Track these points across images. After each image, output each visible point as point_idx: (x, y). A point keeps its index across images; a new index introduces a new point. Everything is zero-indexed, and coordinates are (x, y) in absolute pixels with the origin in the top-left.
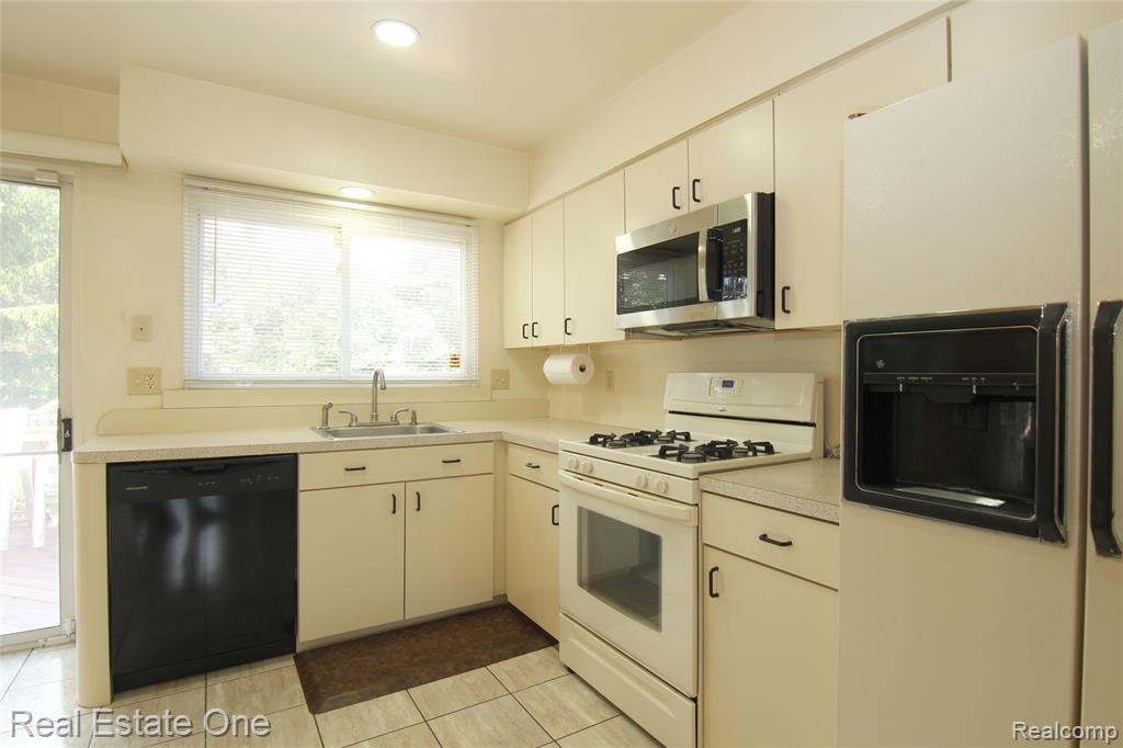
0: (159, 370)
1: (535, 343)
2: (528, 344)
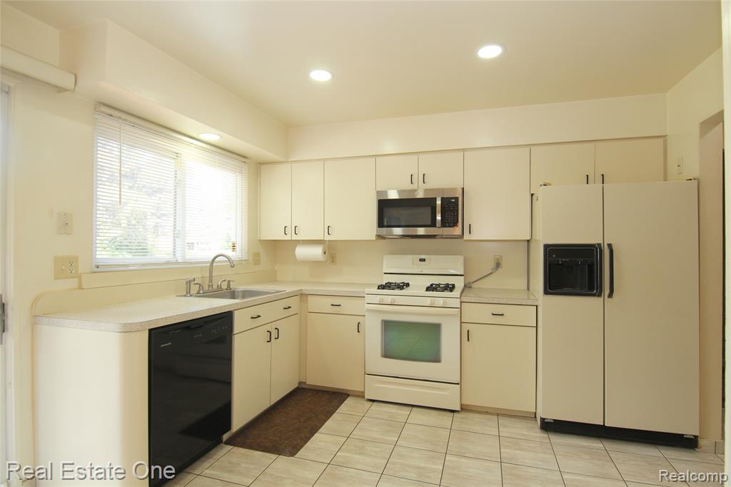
0: (76, 258)
1: (295, 237)
2: (288, 238)
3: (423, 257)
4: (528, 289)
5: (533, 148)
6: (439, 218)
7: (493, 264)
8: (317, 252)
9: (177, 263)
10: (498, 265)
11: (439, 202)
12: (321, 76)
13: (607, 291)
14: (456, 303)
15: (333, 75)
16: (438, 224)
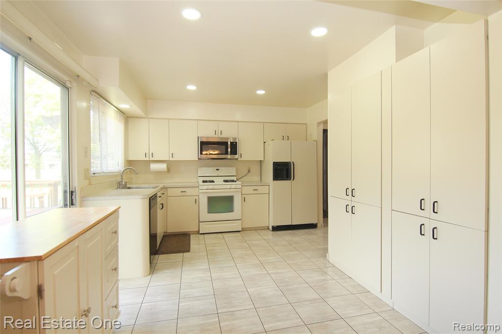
1: (151, 159)
2: (147, 159)
3: (218, 168)
4: (261, 180)
5: (265, 124)
6: (229, 150)
7: (247, 171)
8: (164, 167)
9: (104, 173)
10: (249, 171)
11: (229, 143)
12: (192, 88)
13: (292, 178)
14: (240, 186)
15: (197, 88)
16: (229, 153)
